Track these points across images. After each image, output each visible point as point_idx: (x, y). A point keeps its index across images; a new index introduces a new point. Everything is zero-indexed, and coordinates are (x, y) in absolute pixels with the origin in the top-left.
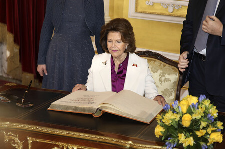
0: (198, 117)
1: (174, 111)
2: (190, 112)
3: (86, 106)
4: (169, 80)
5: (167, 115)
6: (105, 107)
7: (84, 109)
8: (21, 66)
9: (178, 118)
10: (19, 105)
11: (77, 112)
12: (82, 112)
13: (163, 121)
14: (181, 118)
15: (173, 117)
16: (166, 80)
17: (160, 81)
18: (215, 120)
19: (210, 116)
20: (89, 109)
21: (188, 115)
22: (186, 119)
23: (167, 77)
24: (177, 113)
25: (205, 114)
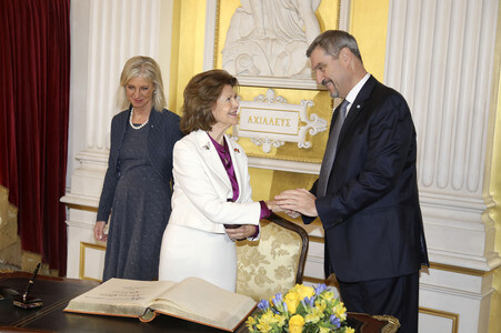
0: (315, 320)
1: (275, 311)
2: (301, 312)
3: (128, 304)
4: (286, 253)
5: (264, 316)
6: (160, 306)
7: (125, 310)
8: (19, 241)
9: (282, 323)
10: (19, 304)
11: (113, 314)
12: (122, 315)
13: (259, 327)
14: (287, 322)
15: (274, 320)
16: (281, 253)
17: (273, 253)
18: (343, 325)
19: (333, 317)
20: (134, 310)
21: (298, 316)
22: (296, 323)
23: (283, 247)
24: (281, 314)
25: (327, 315)
